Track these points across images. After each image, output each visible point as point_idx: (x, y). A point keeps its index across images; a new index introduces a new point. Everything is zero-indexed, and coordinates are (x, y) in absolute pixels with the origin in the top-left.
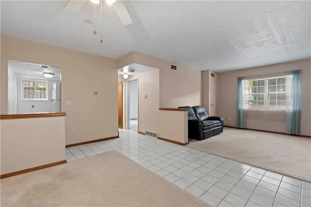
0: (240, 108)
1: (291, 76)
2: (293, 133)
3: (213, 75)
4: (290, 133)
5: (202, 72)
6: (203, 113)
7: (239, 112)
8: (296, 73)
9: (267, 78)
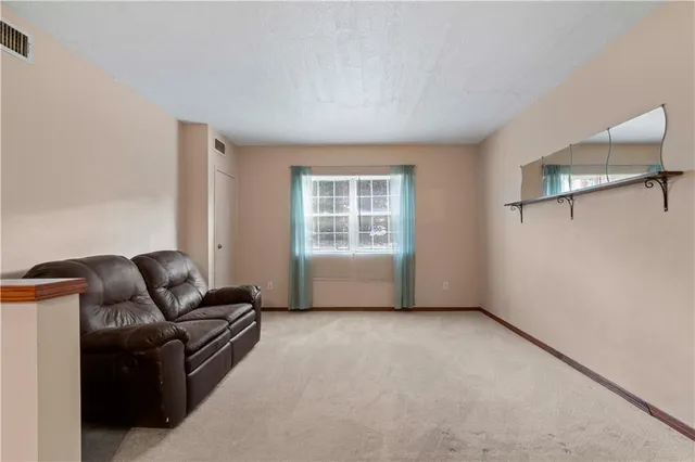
0: (297, 252)
1: (399, 178)
2: (405, 306)
3: (219, 146)
4: (400, 307)
5: (183, 126)
6: (188, 279)
7: (295, 263)
8: (408, 170)
9: (357, 178)
